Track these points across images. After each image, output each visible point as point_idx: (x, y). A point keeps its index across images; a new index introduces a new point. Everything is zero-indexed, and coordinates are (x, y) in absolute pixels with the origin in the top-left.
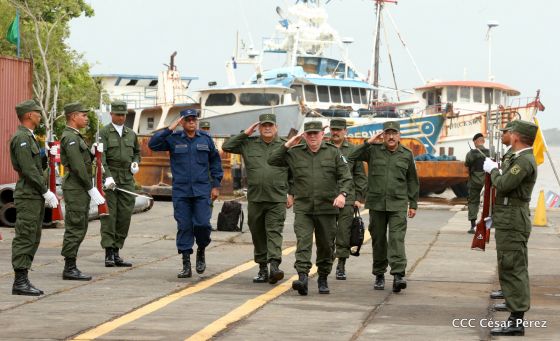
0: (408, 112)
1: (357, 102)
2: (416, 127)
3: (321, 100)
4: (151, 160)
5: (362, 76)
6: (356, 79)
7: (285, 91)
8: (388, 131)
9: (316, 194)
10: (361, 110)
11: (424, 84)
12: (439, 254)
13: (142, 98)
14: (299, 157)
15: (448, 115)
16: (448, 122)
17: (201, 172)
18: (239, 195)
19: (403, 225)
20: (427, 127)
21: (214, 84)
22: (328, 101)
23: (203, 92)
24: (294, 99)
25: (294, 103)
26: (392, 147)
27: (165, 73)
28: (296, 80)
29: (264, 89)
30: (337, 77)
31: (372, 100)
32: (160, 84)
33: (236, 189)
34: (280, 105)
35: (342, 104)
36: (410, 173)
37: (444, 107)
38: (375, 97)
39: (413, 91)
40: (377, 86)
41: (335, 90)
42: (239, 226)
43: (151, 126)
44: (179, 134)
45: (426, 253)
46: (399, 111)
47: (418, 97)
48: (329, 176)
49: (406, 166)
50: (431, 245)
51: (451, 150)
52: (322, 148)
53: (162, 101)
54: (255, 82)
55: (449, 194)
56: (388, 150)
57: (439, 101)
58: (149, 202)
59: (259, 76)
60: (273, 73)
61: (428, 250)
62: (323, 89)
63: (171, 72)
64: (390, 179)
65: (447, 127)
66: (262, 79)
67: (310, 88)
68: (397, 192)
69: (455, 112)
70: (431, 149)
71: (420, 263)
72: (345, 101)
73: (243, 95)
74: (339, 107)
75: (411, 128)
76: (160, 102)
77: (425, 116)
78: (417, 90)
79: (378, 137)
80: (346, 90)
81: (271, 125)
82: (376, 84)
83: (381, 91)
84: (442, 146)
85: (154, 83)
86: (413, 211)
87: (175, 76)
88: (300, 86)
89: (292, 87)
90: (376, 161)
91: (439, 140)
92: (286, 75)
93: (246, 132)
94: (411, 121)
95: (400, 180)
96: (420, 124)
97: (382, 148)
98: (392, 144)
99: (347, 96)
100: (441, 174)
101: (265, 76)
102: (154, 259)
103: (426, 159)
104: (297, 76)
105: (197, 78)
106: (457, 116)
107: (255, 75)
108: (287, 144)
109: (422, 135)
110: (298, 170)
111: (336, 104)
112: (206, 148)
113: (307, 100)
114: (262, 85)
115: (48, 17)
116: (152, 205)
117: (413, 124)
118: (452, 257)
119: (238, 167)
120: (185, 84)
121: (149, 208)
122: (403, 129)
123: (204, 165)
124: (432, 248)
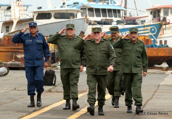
0: (143, 22)
1: (116, 17)
2: (147, 30)
3: (97, 16)
4: (8, 49)
5: (118, 3)
6: (115, 4)
7: (78, 11)
8: (132, 33)
9: (97, 65)
10: (118, 21)
11: (151, 7)
12: (159, 96)
13: (3, 16)
14: (90, 45)
15: (164, 23)
16: (164, 27)
17: (39, 54)
18: (54, 67)
19: (140, 80)
20: (153, 30)
21: (41, 8)
22: (100, 16)
23: (35, 12)
24: (82, 16)
25: (83, 18)
26: (134, 41)
27: (15, 3)
28: (83, 6)
29: (67, 10)
30: (105, 4)
31: (123, 15)
32: (12, 9)
33: (53, 63)
34: (75, 19)
35: (108, 18)
36: (143, 54)
37: (162, 19)
38: (125, 14)
39: (145, 11)
40: (126, 8)
41: (104, 11)
42: (54, 82)
43: (8, 31)
44: (28, 34)
45: (152, 96)
46: (138, 21)
47: (148, 13)
48: (105, 55)
49: (141, 50)
50: (155, 92)
51: (166, 42)
52: (101, 41)
53: (14, 17)
54: (62, 7)
55: (165, 65)
56: (132, 42)
57: (159, 16)
58: (7, 71)
59: (64, 4)
60: (71, 2)
61: (154, 95)
62: (98, 10)
63: (18, 2)
64: (133, 57)
65: (163, 29)
66: (66, 5)
67: (91, 10)
68: (137, 63)
69: (168, 21)
70: (155, 41)
71: (149, 102)
72: (109, 16)
73: (55, 14)
74: (106, 19)
75: (144, 30)
76: (12, 18)
77: (151, 23)
78: (147, 10)
79: (127, 36)
80: (110, 10)
81: (72, 29)
82: (125, 7)
83: (128, 11)
84: (161, 39)
85: (9, 8)
86: (145, 73)
87: (20, 4)
88: (86, 9)
89: (81, 9)
90: (126, 48)
91: (159, 36)
92: (78, 3)
93: (59, 33)
94: (144, 26)
95: (138, 57)
96: (149, 28)
97: (129, 41)
98: (134, 39)
99: (110, 14)
100: (160, 54)
101: (67, 4)
102: (10, 101)
103: (152, 47)
104: (84, 3)
105: (31, 5)
106: (169, 23)
107: (62, 3)
109: (150, 34)
110: (89, 52)
111: (104, 18)
112: (42, 42)
113: (89, 16)
114: (66, 8)
116: (8, 72)
117: (146, 28)
118: (166, 98)
119: (53, 52)
120: (25, 8)
121: (7, 74)
122: (140, 31)
123: (40, 50)
124: (156, 94)
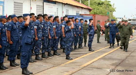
27: (124, 17)
29: (135, 19)
52: (127, 25)
73: (132, 20)
108: (121, 25)
115: (111, 12)
